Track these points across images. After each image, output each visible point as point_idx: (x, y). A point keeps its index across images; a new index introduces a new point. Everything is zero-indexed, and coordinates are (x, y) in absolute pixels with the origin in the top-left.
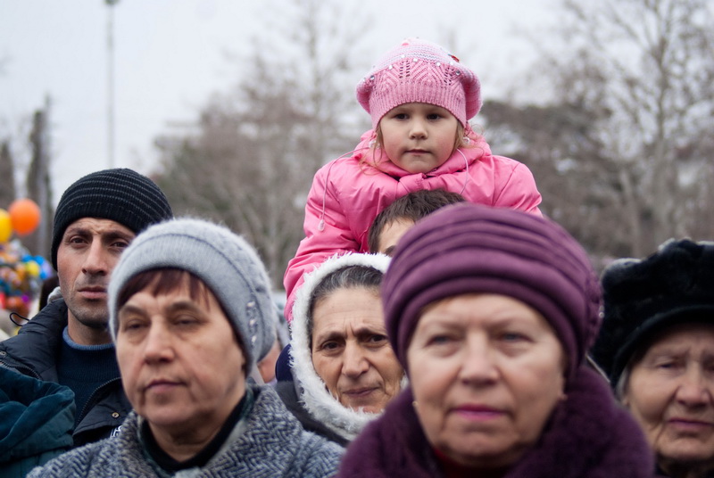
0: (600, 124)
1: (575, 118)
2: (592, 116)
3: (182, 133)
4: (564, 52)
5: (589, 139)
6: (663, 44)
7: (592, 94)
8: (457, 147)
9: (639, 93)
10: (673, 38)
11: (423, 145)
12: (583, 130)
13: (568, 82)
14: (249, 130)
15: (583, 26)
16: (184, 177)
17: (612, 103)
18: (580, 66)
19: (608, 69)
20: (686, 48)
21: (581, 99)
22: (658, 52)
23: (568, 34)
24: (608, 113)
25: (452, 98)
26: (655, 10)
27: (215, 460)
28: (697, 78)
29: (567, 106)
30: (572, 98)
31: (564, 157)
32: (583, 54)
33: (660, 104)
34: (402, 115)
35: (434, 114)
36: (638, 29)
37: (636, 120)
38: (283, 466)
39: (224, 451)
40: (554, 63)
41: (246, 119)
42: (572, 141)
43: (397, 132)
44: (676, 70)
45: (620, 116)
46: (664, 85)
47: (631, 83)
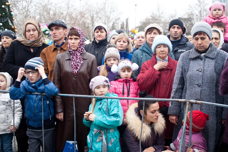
0: (193, 20)
1: (190, 20)
2: (192, 19)
3: (144, 21)
4: (189, 12)
5: (191, 22)
6: (201, 11)
7: (192, 17)
8: (222, 15)
9: (198, 16)
10: (202, 10)
11: (218, 14)
12: (190, 21)
13: (189, 16)
14: (151, 21)
15: (191, 9)
16: (144, 26)
17: (194, 18)
18: (191, 13)
19: (194, 14)
20: (204, 11)
21: (190, 17)
22: (200, 12)
23: (189, 10)
24: (194, 19)
25: (222, 8)
26: (200, 7)
27: (207, 52)
28: (205, 15)
29: (189, 18)
30: (189, 17)
31: (188, 24)
32: (191, 12)
33: (200, 18)
34: (215, 10)
35: (219, 10)
36: (198, 9)
37: (197, 20)
38: (216, 53)
39: (208, 51)
40: (188, 13)
41: (151, 19)
42: (189, 22)
43: (214, 13)
44: (202, 14)
45: (195, 19)
46: (201, 16)
47: (197, 15)
